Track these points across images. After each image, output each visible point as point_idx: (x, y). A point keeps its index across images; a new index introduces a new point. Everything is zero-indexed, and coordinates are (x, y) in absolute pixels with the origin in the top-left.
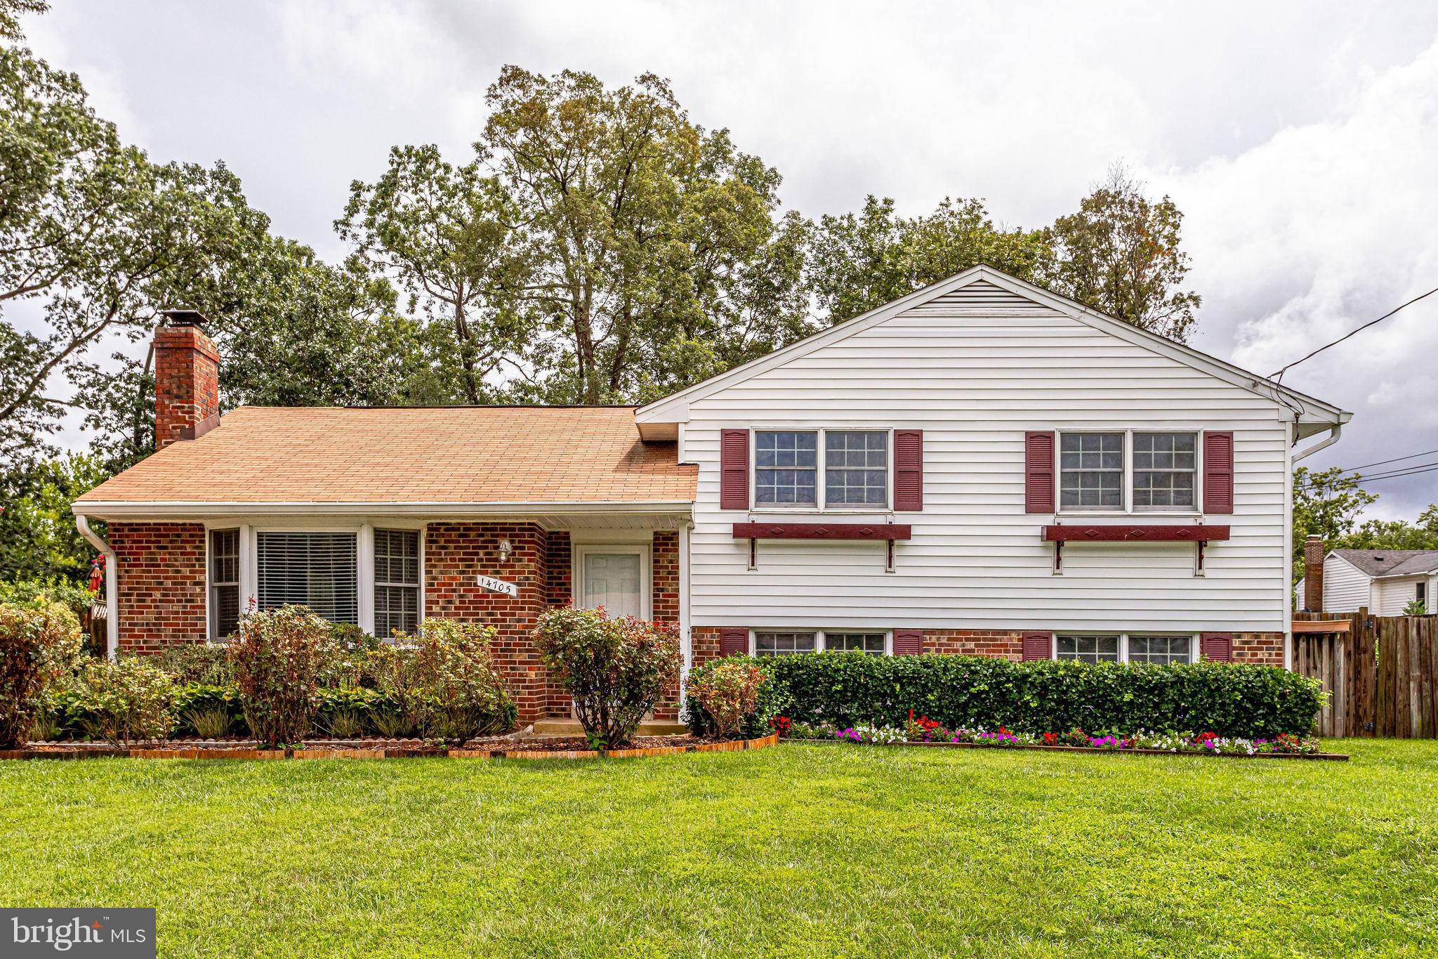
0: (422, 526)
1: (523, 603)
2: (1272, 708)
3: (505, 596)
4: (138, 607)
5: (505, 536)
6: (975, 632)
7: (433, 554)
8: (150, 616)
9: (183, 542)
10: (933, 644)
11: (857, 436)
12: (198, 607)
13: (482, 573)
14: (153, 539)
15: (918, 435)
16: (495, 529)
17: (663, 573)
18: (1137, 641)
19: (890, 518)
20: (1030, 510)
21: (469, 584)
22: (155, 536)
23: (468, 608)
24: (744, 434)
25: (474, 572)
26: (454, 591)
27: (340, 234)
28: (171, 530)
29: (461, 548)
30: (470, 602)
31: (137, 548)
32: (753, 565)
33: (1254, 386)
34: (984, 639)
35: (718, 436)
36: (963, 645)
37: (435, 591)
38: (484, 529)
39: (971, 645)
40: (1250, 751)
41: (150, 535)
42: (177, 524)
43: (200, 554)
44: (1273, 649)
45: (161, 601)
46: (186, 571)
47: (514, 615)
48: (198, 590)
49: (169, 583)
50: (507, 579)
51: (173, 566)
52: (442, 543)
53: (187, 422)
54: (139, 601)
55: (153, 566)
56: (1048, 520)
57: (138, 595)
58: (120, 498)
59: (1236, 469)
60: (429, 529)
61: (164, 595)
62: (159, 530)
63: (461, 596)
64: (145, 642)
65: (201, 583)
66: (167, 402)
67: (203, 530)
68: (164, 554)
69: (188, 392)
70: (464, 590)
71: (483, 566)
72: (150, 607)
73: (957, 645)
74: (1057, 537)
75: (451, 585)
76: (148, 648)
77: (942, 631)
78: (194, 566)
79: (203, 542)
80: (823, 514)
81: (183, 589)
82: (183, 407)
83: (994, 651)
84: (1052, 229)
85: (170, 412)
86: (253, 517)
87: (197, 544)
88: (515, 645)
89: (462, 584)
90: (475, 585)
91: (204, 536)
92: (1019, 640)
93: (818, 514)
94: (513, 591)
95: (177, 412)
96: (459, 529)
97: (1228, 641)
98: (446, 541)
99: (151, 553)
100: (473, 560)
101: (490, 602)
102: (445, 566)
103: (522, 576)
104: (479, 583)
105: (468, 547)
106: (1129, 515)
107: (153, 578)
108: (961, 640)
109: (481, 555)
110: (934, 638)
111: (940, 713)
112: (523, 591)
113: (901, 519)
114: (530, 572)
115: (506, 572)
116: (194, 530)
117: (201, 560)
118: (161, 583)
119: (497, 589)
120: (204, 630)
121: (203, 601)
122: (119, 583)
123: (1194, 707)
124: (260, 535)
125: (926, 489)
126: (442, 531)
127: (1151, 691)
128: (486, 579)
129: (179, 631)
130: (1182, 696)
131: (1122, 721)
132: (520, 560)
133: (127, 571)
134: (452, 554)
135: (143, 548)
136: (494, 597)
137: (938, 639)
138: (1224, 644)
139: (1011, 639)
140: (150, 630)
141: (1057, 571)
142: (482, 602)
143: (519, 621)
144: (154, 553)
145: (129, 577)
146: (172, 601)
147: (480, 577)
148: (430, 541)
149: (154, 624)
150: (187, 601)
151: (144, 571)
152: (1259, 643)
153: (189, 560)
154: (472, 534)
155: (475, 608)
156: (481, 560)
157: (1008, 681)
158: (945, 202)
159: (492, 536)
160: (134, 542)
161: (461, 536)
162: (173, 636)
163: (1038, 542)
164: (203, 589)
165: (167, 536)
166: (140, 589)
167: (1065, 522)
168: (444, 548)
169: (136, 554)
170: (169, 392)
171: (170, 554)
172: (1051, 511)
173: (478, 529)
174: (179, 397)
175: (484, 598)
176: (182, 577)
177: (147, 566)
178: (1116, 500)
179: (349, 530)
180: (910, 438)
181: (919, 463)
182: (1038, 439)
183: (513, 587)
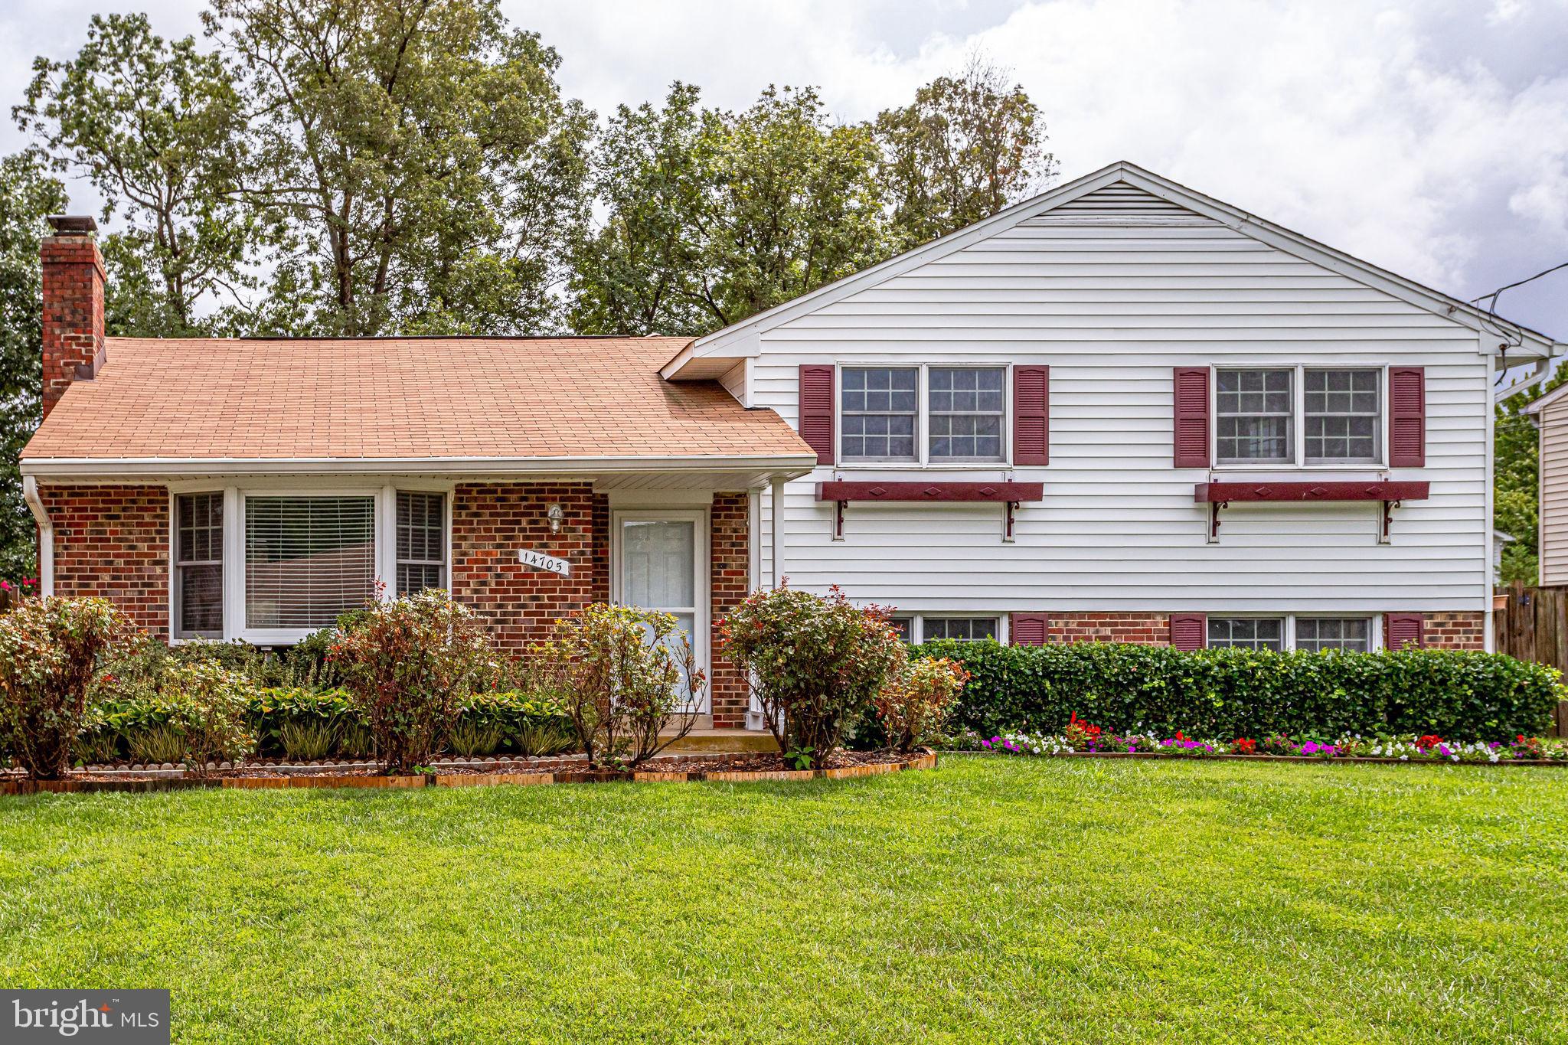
0: (449, 488)
1: (577, 583)
2: (1506, 704)
3: (554, 575)
4: (80, 593)
5: (554, 500)
6: (1112, 615)
7: (463, 523)
9: (139, 509)
10: (1060, 631)
11: (966, 374)
12: (158, 592)
13: (528, 546)
14: (101, 506)
15: (1042, 372)
16: (542, 491)
17: (726, 545)
18: (1307, 624)
19: (1009, 475)
20: (1179, 464)
21: (509, 561)
22: (104, 502)
23: (507, 591)
24: (828, 371)
25: (515, 546)
26: (489, 569)
27: (18, 124)
28: (124, 494)
29: (498, 515)
30: (510, 583)
31: (80, 517)
32: (839, 533)
33: (1450, 311)
34: (1123, 624)
35: (795, 374)
36: (1097, 631)
37: (464, 569)
38: (528, 492)
39: (1107, 631)
40: (1495, 758)
41: (97, 502)
42: (132, 487)
43: (161, 524)
44: (1472, 632)
45: (110, 585)
46: (144, 547)
47: (565, 599)
48: (158, 570)
49: (120, 563)
50: (557, 554)
51: (127, 540)
52: (474, 510)
53: (83, 357)
54: (80, 585)
55: (101, 540)
56: (1202, 476)
57: (80, 578)
58: (73, 454)
59: (1429, 412)
60: (458, 491)
61: (114, 578)
62: (109, 494)
63: (498, 576)
65: (163, 563)
66: (57, 332)
67: (166, 494)
68: (116, 525)
69: (85, 319)
70: (502, 569)
71: (526, 538)
73: (1090, 631)
74: (1213, 497)
75: (485, 562)
77: (1072, 615)
78: (153, 540)
79: (166, 509)
80: (927, 470)
81: (138, 570)
82: (79, 338)
83: (1135, 638)
84: (874, 125)
85: (62, 344)
86: (238, 477)
87: (159, 512)
89: (499, 561)
90: (516, 561)
91: (167, 502)
92: (1165, 624)
93: (921, 470)
94: (565, 568)
95: (70, 345)
96: (495, 492)
97: (1419, 623)
98: (479, 507)
99: (97, 524)
100: (513, 530)
101: (533, 584)
102: (478, 538)
103: (575, 551)
104: (522, 559)
105: (507, 514)
107: (100, 555)
108: (1094, 624)
109: (524, 524)
110: (1061, 624)
111: (1100, 715)
112: (577, 568)
113: (1024, 475)
114: (586, 545)
115: (555, 546)
116: (155, 494)
117: (163, 532)
118: (111, 563)
119: (544, 567)
120: (166, 622)
121: (165, 585)
122: (56, 563)
123: (1412, 704)
124: (248, 500)
125: (1053, 439)
126: (474, 494)
127: (1360, 687)
128: (531, 554)
130: (1397, 689)
131: (1321, 722)
132: (573, 530)
133: (66, 548)
134: (486, 522)
135: (87, 518)
136: (540, 576)
137: (1067, 624)
138: (1414, 625)
139: (1156, 624)
141: (1213, 539)
142: (525, 584)
143: (572, 606)
144: (102, 525)
145: (69, 555)
146: (125, 585)
147: (522, 552)
148: (458, 507)
150: (145, 585)
151: (88, 548)
152: (1455, 624)
153: (147, 532)
154: (514, 496)
155: (516, 591)
156: (523, 530)
157: (1187, 675)
158: (769, 90)
159: (538, 499)
160: (76, 510)
161: (498, 499)
163: (1190, 504)
164: (165, 570)
165: (120, 502)
166: (83, 570)
167: (1224, 479)
168: (476, 515)
169: (78, 525)
170: (60, 319)
171: (123, 524)
172: (1207, 465)
173: (520, 491)
174: (73, 325)
175: (528, 579)
176: (138, 555)
177: (91, 540)
178: (1281, 451)
179: (365, 493)
180: (1034, 376)
181: (1044, 407)
182: (1189, 377)
183: (565, 564)
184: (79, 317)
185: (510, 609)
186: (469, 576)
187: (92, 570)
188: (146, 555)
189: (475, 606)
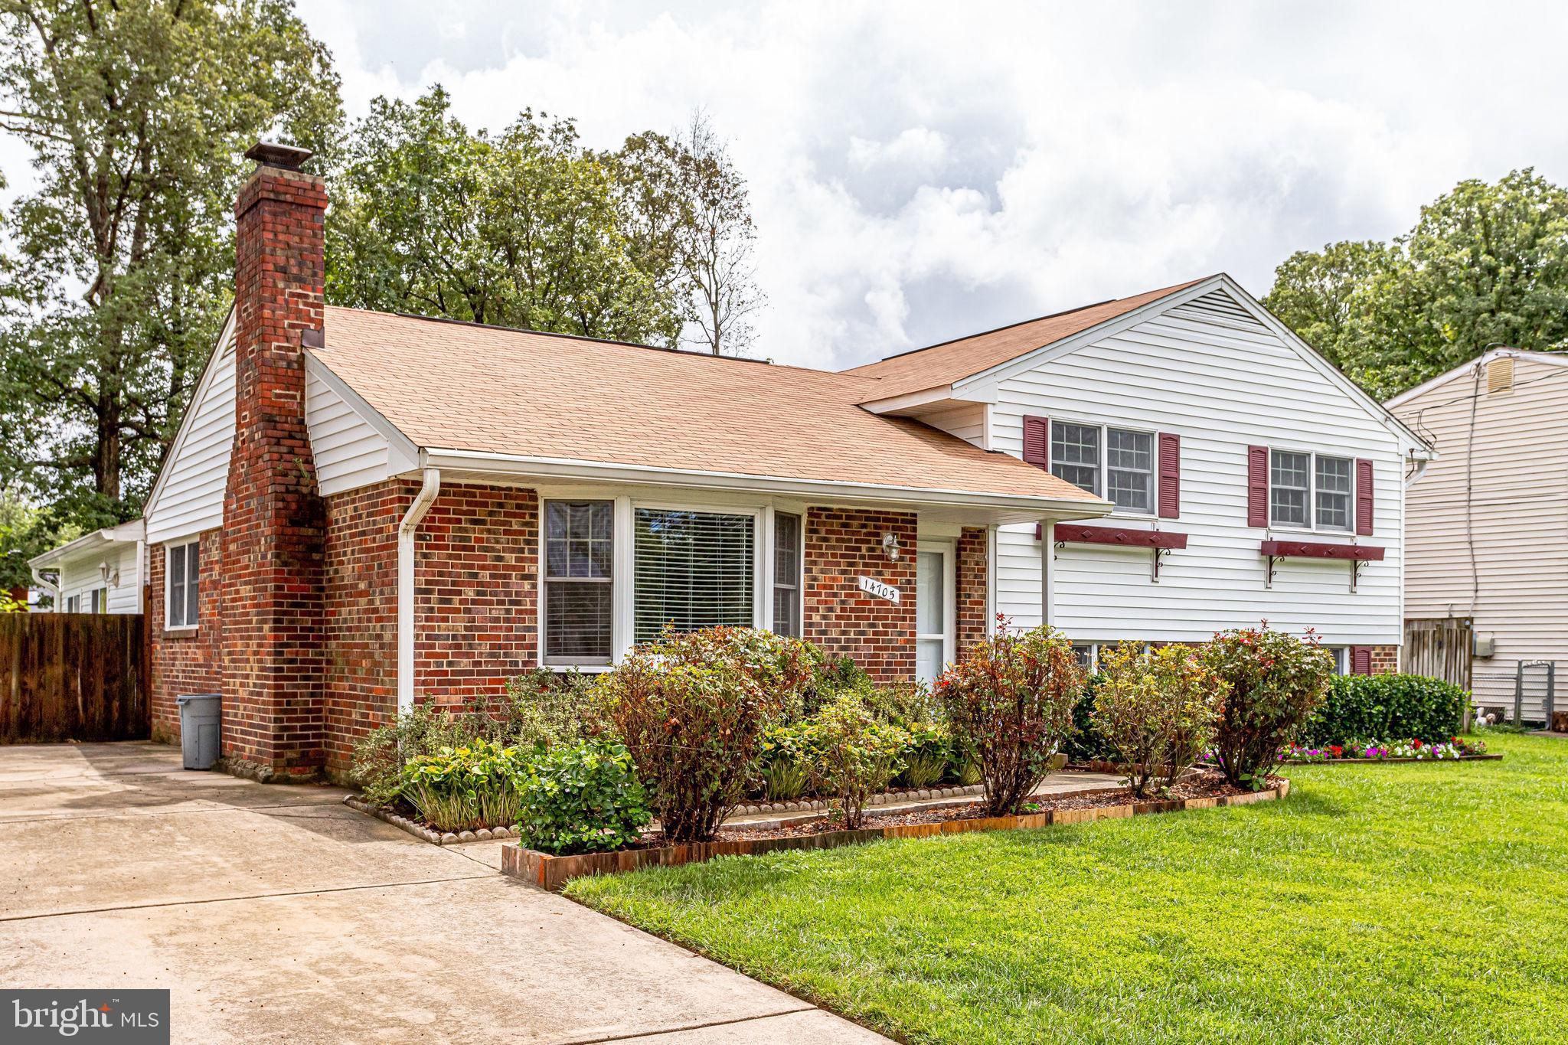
0: (803, 510)
1: (903, 613)
3: (885, 603)
4: (440, 610)
5: (887, 528)
7: (814, 547)
8: (458, 624)
9: (506, 514)
11: (1128, 436)
12: (526, 612)
13: (865, 573)
14: (465, 508)
15: (1176, 440)
16: (878, 519)
17: (968, 576)
19: (1156, 525)
20: (1252, 524)
21: (851, 587)
22: (468, 503)
23: (849, 618)
24: (1043, 423)
25: (856, 572)
26: (835, 595)
28: (491, 496)
29: (843, 540)
30: (852, 610)
31: (441, 520)
35: (1019, 423)
37: (814, 594)
38: (867, 519)
41: (460, 503)
42: (500, 489)
43: (531, 534)
44: (1392, 660)
45: (474, 602)
46: (511, 558)
47: (895, 626)
48: (527, 586)
49: (486, 575)
50: (890, 582)
51: (493, 550)
52: (823, 534)
53: (312, 320)
54: (441, 601)
55: (464, 548)
57: (440, 592)
58: (472, 446)
59: (1375, 495)
60: (810, 515)
61: (478, 593)
63: (843, 602)
64: (450, 664)
65: (532, 577)
67: (535, 499)
68: (482, 532)
69: (314, 274)
70: (846, 595)
71: (865, 565)
72: (458, 611)
74: (1275, 553)
75: (831, 587)
76: (454, 673)
78: (522, 551)
79: (535, 516)
81: (505, 585)
82: (306, 296)
85: (286, 301)
86: (631, 487)
87: (528, 519)
88: (896, 663)
89: (843, 587)
90: (857, 588)
91: (536, 508)
94: (896, 600)
95: (297, 303)
96: (840, 517)
97: (1369, 654)
98: (828, 532)
99: (460, 530)
100: (854, 557)
101: (871, 611)
102: (826, 563)
103: (904, 579)
104: (862, 587)
105: (850, 541)
106: (1314, 534)
107: (464, 566)
109: (864, 551)
112: (904, 598)
113: (1166, 526)
115: (888, 574)
116: (524, 498)
117: (532, 542)
118: (476, 575)
119: (880, 594)
120: (534, 646)
121: (534, 603)
122: (416, 574)
123: (1404, 716)
124: (639, 512)
125: (1182, 497)
126: (823, 519)
128: (870, 581)
129: (500, 647)
132: (902, 559)
133: (425, 556)
134: (833, 548)
135: (449, 521)
136: (877, 604)
138: (1366, 656)
140: (459, 646)
141: (1268, 585)
142: (863, 610)
143: (901, 634)
144: (466, 530)
145: (428, 565)
147: (862, 579)
148: (811, 531)
149: (464, 637)
150: (512, 602)
151: (450, 556)
152: (1385, 655)
153: (516, 542)
154: (855, 523)
155: (857, 618)
156: (862, 557)
159: (876, 527)
161: (844, 525)
162: (492, 655)
163: (1256, 556)
164: (534, 586)
165: (486, 504)
166: (444, 583)
167: (1277, 538)
168: (825, 540)
169: (439, 529)
170: (284, 270)
171: (489, 531)
172: (1265, 526)
173: (860, 518)
174: (300, 280)
175: (869, 608)
176: (506, 567)
177: (454, 548)
178: (1299, 518)
179: (747, 512)
180: (1171, 442)
181: (1177, 470)
182: (1256, 454)
183: (897, 592)
184: (307, 272)
185: (852, 636)
186: (819, 602)
187: (454, 583)
188: (514, 568)
189: (824, 633)
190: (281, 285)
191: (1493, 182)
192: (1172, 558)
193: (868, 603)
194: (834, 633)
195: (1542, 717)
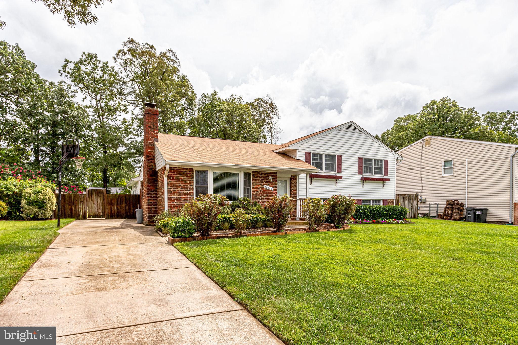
0: (251, 172)
3: (270, 190)
4: (173, 192)
5: (271, 175)
7: (254, 179)
8: (177, 195)
9: (187, 173)
11: (330, 156)
12: (191, 192)
13: (265, 184)
15: (341, 156)
16: (268, 173)
17: (293, 185)
18: (373, 201)
19: (336, 174)
20: (359, 174)
21: (262, 187)
22: (179, 171)
24: (310, 153)
25: (263, 184)
26: (259, 189)
28: (184, 170)
29: (260, 178)
30: (262, 192)
31: (173, 175)
32: (311, 184)
33: (391, 151)
35: (304, 153)
37: (254, 189)
38: (266, 173)
41: (177, 171)
42: (185, 168)
43: (192, 177)
45: (180, 190)
46: (188, 182)
47: (272, 195)
48: (191, 187)
49: (183, 185)
50: (271, 186)
51: (184, 180)
54: (174, 190)
55: (178, 180)
57: (173, 189)
59: (389, 167)
60: (253, 173)
62: (180, 170)
63: (260, 190)
64: (175, 203)
65: (192, 186)
67: (193, 170)
71: (265, 183)
72: (177, 192)
74: (364, 180)
75: (258, 187)
76: (176, 204)
78: (190, 180)
79: (193, 174)
81: (187, 187)
82: (155, 132)
85: (151, 133)
86: (212, 167)
87: (191, 174)
89: (260, 187)
91: (193, 172)
92: (356, 201)
93: (324, 173)
94: (272, 190)
95: (153, 133)
96: (260, 173)
97: (387, 201)
98: (257, 176)
99: (177, 176)
100: (263, 181)
101: (267, 192)
102: (257, 183)
103: (274, 185)
104: (265, 187)
105: (262, 178)
106: (374, 176)
107: (178, 184)
112: (274, 190)
113: (338, 174)
114: (276, 185)
115: (270, 184)
116: (190, 170)
117: (192, 179)
118: (181, 185)
121: (193, 191)
122: (168, 185)
124: (214, 173)
125: (342, 168)
126: (256, 173)
128: (266, 186)
129: (186, 199)
132: (274, 182)
133: (170, 181)
134: (258, 179)
135: (175, 175)
140: (177, 199)
141: (363, 187)
144: (178, 176)
145: (171, 183)
146: (184, 191)
147: (265, 186)
148: (253, 176)
149: (178, 197)
150: (188, 191)
151: (175, 182)
152: (391, 201)
153: (189, 179)
154: (263, 174)
155: (264, 194)
156: (265, 181)
159: (268, 175)
160: (172, 173)
161: (260, 175)
162: (184, 201)
163: (360, 181)
164: (193, 187)
165: (182, 171)
166: (174, 187)
167: (365, 177)
168: (256, 178)
169: (173, 176)
170: (150, 127)
171: (183, 177)
172: (362, 174)
174: (153, 129)
175: (265, 191)
176: (187, 184)
177: (176, 180)
178: (371, 172)
179: (237, 172)
180: (339, 157)
181: (341, 163)
182: (360, 159)
183: (273, 188)
184: (155, 127)
187: (176, 187)
188: (188, 184)
189: (256, 196)
190: (150, 130)
191: (438, 100)
192: (339, 181)
193: (266, 190)
194: (258, 197)
195: (436, 215)
